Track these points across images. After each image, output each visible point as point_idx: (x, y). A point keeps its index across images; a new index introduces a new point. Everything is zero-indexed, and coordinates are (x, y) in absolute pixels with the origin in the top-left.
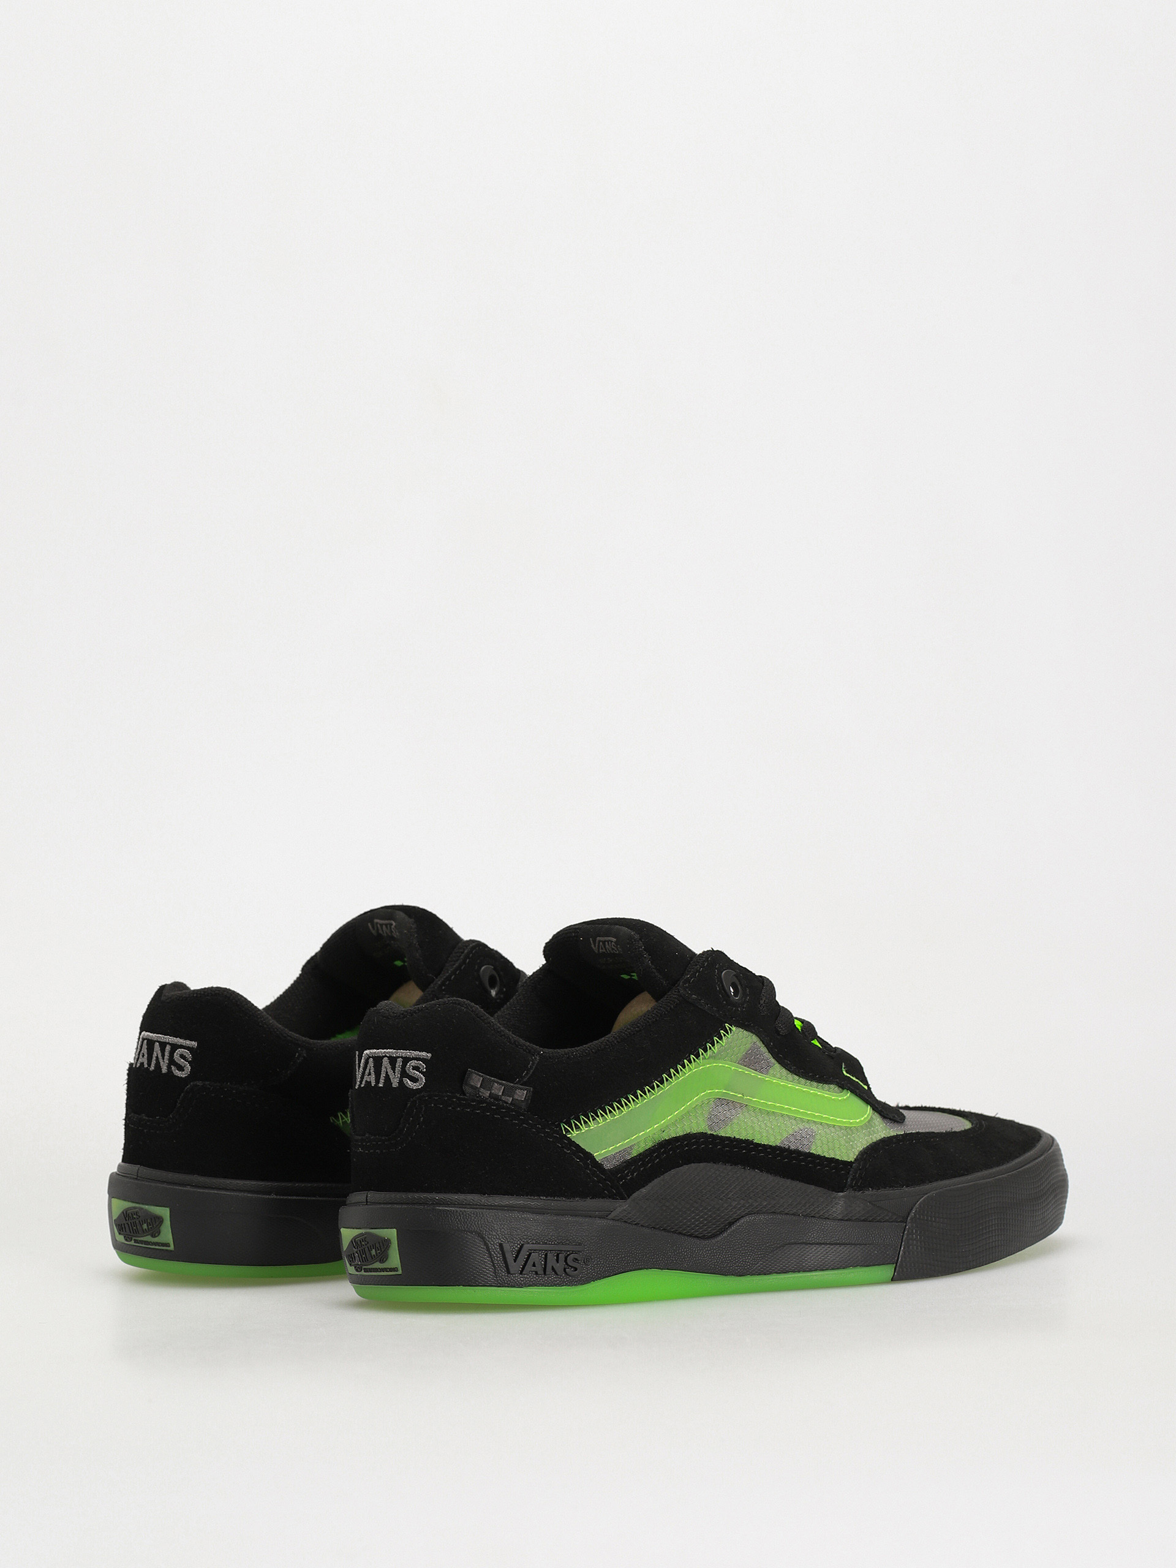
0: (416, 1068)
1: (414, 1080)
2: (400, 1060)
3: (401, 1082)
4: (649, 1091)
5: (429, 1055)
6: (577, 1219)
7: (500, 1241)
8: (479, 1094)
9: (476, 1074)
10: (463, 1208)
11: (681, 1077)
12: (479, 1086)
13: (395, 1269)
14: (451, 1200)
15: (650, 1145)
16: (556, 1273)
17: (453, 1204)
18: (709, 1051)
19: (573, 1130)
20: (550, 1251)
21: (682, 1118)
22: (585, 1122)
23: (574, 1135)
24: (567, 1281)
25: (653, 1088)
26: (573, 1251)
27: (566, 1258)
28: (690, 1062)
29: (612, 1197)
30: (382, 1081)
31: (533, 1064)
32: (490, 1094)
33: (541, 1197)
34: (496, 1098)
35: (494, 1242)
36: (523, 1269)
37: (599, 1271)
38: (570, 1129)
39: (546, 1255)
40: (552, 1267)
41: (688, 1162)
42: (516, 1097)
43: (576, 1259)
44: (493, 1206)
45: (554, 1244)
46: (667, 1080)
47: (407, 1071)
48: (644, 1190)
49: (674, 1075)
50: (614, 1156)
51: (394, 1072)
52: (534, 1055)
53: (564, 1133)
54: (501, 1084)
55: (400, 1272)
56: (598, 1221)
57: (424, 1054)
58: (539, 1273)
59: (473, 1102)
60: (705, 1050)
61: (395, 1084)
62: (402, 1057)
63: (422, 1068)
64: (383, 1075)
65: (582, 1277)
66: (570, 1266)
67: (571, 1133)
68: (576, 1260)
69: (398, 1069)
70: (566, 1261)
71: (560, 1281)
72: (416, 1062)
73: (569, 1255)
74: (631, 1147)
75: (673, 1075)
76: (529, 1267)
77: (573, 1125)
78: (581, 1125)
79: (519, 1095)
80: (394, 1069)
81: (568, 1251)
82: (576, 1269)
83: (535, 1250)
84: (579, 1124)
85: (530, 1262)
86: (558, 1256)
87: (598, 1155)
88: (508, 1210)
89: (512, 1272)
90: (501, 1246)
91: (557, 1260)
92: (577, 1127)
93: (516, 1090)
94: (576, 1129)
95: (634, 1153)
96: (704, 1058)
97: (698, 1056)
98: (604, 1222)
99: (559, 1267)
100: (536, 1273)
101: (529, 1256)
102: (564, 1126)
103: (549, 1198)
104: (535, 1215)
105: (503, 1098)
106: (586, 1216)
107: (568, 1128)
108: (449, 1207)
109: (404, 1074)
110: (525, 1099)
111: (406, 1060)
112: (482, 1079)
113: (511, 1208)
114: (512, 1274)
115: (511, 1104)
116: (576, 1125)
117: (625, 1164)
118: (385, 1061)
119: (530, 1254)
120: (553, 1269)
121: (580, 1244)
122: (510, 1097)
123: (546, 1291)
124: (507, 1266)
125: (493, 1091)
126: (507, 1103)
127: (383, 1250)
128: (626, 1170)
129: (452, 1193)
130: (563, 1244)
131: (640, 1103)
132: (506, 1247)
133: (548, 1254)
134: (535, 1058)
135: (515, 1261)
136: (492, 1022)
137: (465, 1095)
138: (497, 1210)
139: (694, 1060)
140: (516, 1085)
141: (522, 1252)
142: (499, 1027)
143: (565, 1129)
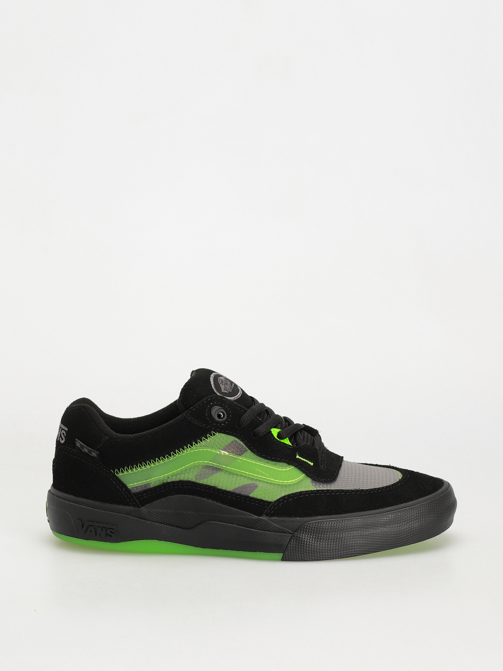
1: (62, 439)
3: (59, 439)
5: (67, 429)
8: (81, 450)
9: (78, 441)
12: (80, 447)
16: (101, 537)
23: (120, 475)
34: (87, 454)
40: (100, 533)
54: (86, 448)
63: (65, 434)
66: (108, 534)
72: (64, 431)
87: (130, 486)
89: (81, 533)
91: (102, 531)
92: (122, 472)
93: (93, 452)
99: (103, 534)
109: (60, 435)
110: (96, 456)
111: (62, 429)
112: (80, 444)
124: (79, 530)
125: (85, 451)
135: (82, 528)
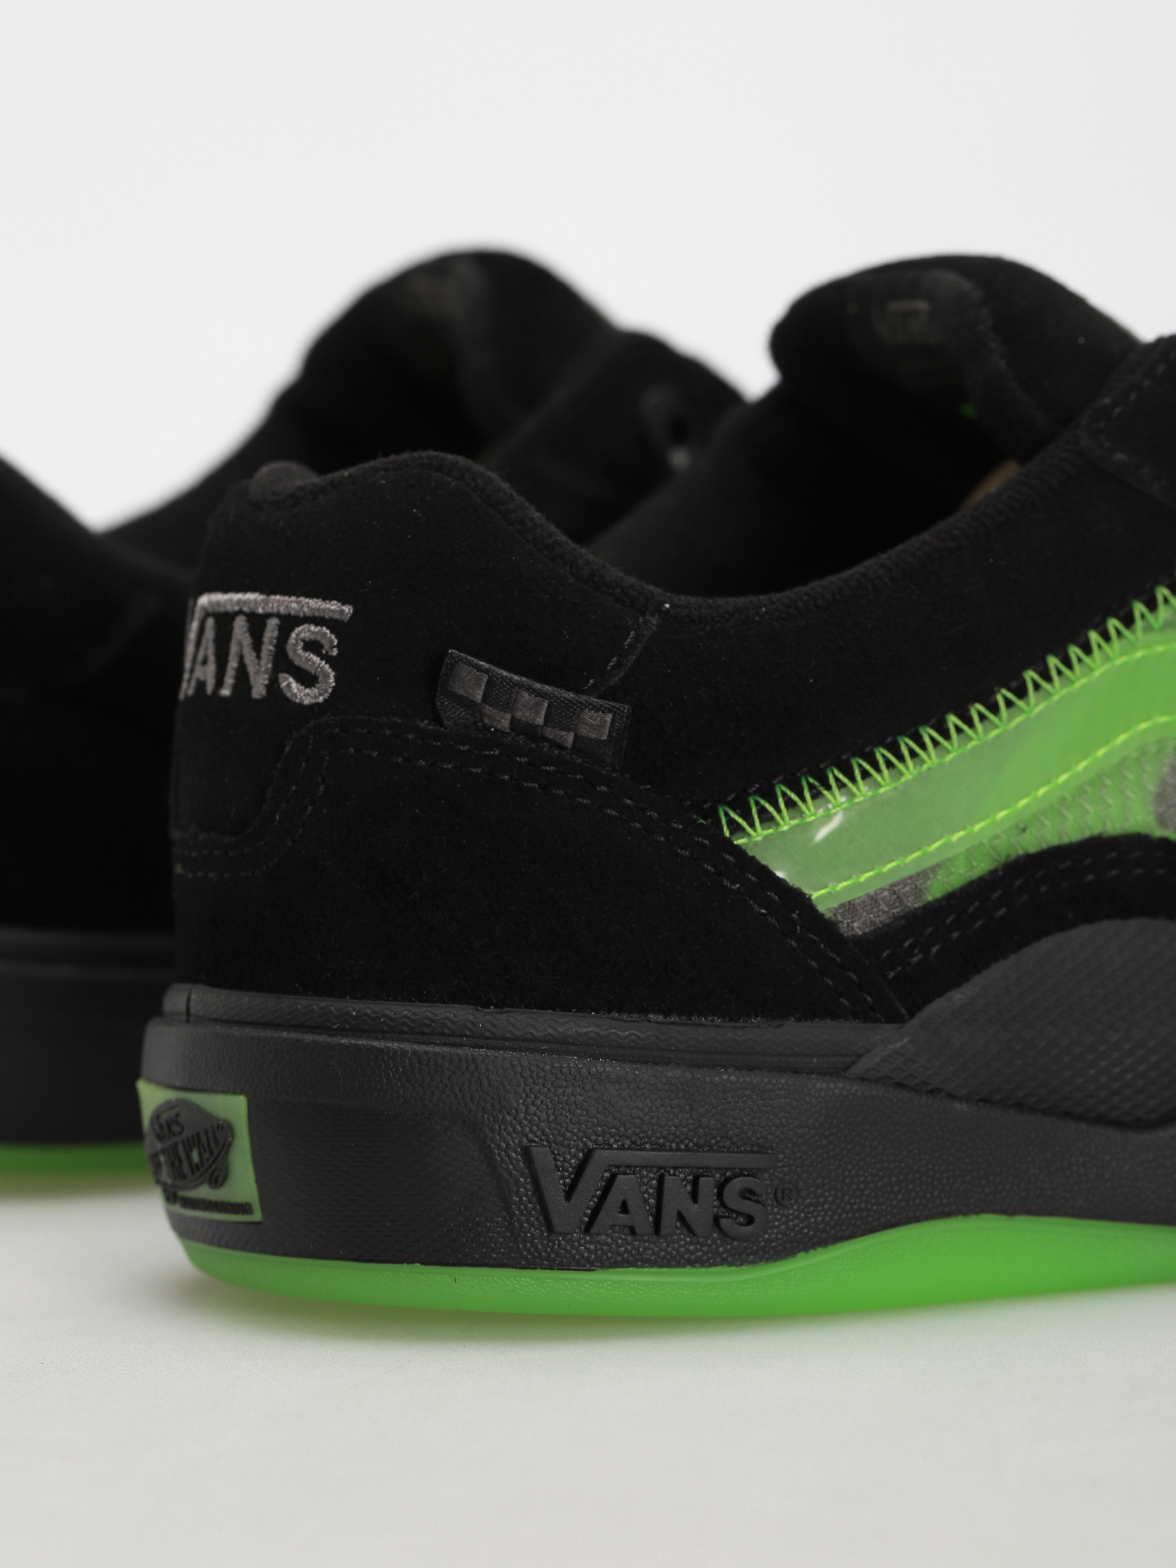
0: (312, 646)
1: (307, 679)
2: (273, 623)
3: (273, 686)
4: (982, 717)
5: (348, 609)
6: (755, 1078)
7: (525, 1141)
8: (482, 721)
9: (470, 664)
10: (424, 1043)
11: (1078, 679)
12: (479, 697)
13: (244, 1208)
14: (391, 1019)
15: (981, 867)
16: (691, 1231)
17: (395, 1031)
18: (1162, 609)
19: (752, 825)
20: (675, 1168)
21: (1081, 791)
22: (790, 804)
24: (726, 1251)
25: (994, 709)
26: (741, 1169)
27: (721, 1187)
28: (1106, 637)
29: (864, 1014)
30: (229, 680)
31: (637, 639)
32: (513, 719)
33: (651, 1016)
34: (531, 732)
35: (507, 1144)
36: (593, 1217)
37: (823, 1221)
38: (744, 824)
39: (661, 1180)
40: (679, 1213)
41: (1091, 916)
42: (584, 731)
43: (751, 1192)
44: (507, 1039)
45: (687, 1149)
46: (1037, 687)
47: (291, 654)
48: (957, 996)
49: (1059, 673)
50: (873, 900)
51: (259, 657)
52: (643, 613)
53: (727, 833)
54: (538, 694)
55: (257, 1216)
56: (821, 1085)
57: (333, 606)
58: (638, 1230)
59: (464, 744)
60: (1152, 606)
61: (258, 690)
62: (278, 615)
63: (327, 647)
64: (233, 664)
65: (770, 1241)
66: (733, 1211)
67: (749, 835)
68: (748, 1194)
69: (268, 647)
70: (720, 1195)
71: (704, 1253)
72: (312, 628)
73: (728, 1180)
74: (924, 874)
75: (1054, 673)
76: (610, 1213)
77: (754, 810)
78: (779, 811)
79: (591, 726)
80: (257, 646)
81: (727, 1169)
82: (750, 1220)
83: (628, 1167)
84: (771, 809)
85: (614, 1199)
86: (695, 1183)
88: (551, 1052)
89: (557, 1229)
90: (527, 1153)
91: (694, 1196)
93: (582, 710)
94: (762, 821)
95: (936, 890)
96: (1148, 628)
97: (1128, 621)
98: (836, 1087)
99: (700, 1213)
100: (632, 1231)
101: (611, 1181)
102: (726, 814)
103: (674, 1018)
104: (628, 1067)
105: (550, 733)
106: (782, 1070)
107: (740, 820)
108: (386, 1040)
109: (282, 663)
110: (609, 735)
111: (289, 622)
112: (485, 678)
113: (561, 1046)
114: (560, 1234)
115: (575, 749)
116: (762, 811)
117: (903, 922)
118: (240, 626)
119: (613, 1177)
120: (681, 1217)
121: (762, 1150)
122: (569, 730)
123: (663, 1279)
124: (545, 1212)
125: (518, 715)
126: (561, 747)
127: (215, 1153)
128: (906, 939)
129: (395, 999)
130: (711, 1150)
131: (955, 750)
132: (542, 1156)
133: (667, 1178)
134: (646, 622)
135: (569, 1194)
136: (532, 519)
137: (441, 724)
138: (520, 1050)
139: (1119, 633)
140: (583, 698)
141: (587, 1173)
142: (551, 535)
143: (731, 822)
